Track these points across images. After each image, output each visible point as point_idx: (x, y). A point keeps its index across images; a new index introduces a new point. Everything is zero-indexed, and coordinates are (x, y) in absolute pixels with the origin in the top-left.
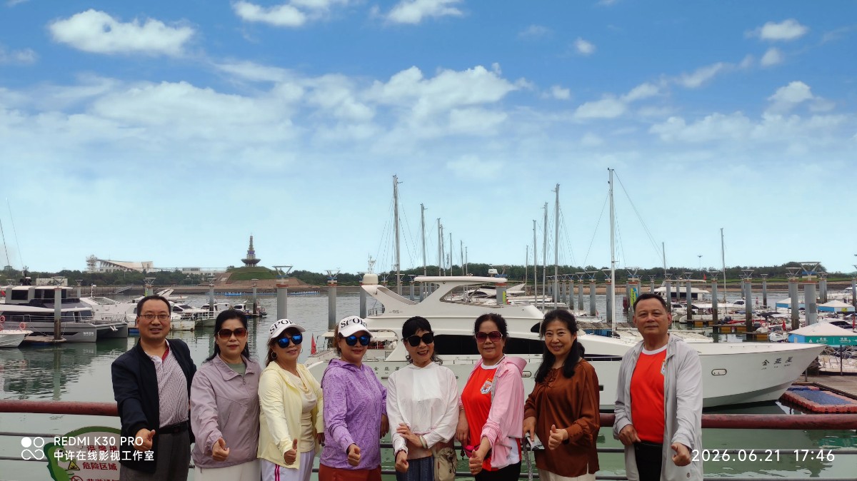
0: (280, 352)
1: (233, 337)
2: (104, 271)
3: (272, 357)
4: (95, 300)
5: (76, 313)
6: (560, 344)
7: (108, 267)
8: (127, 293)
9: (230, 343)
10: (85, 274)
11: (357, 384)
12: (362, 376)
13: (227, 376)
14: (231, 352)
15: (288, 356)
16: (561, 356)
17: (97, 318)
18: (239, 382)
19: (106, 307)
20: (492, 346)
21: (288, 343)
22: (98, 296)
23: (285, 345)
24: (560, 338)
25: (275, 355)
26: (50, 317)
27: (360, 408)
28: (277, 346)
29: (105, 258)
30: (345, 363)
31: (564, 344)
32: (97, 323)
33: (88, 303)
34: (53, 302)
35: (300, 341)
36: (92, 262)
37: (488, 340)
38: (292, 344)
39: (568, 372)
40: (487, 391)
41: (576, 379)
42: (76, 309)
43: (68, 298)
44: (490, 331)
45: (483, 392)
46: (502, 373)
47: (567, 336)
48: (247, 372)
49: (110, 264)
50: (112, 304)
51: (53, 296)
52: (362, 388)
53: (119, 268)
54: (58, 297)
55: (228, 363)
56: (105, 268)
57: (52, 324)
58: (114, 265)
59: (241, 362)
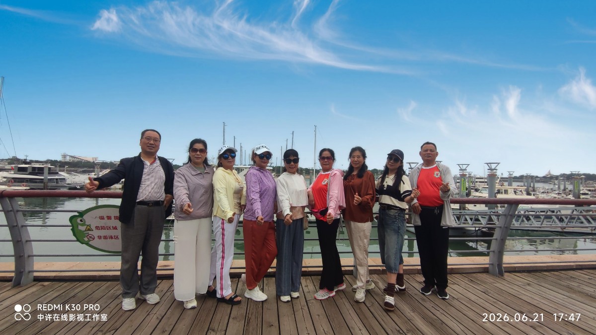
0: (224, 162)
1: (198, 153)
2: (71, 161)
3: (220, 165)
4: (67, 173)
5: (57, 179)
6: (357, 162)
7: (73, 159)
8: (84, 172)
9: (196, 156)
10: (60, 162)
11: (264, 179)
12: (266, 175)
13: (194, 173)
14: (197, 161)
15: (228, 164)
16: (357, 168)
17: (68, 182)
18: (201, 176)
19: (74, 177)
20: (327, 163)
21: (228, 157)
22: (69, 172)
23: (226, 158)
24: (358, 159)
25: (221, 163)
26: (41, 181)
27: (265, 190)
28: (222, 159)
29: (72, 155)
30: (258, 168)
31: (359, 162)
32: (68, 184)
33: (63, 174)
34: (43, 173)
35: (235, 157)
36: (64, 156)
37: (326, 160)
38: (230, 158)
39: (360, 176)
40: (325, 183)
41: (364, 178)
42: (57, 177)
43: (51, 172)
44: (328, 156)
45: (323, 183)
46: (333, 174)
47: (361, 158)
48: (205, 171)
49: (75, 158)
50: (77, 175)
51: (43, 171)
52: (267, 181)
53: (80, 160)
54: (46, 171)
55: (195, 167)
56: (72, 159)
57: (42, 184)
58: (77, 158)
59: (203, 167)
